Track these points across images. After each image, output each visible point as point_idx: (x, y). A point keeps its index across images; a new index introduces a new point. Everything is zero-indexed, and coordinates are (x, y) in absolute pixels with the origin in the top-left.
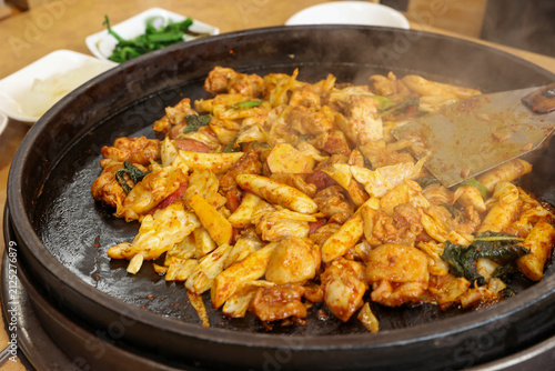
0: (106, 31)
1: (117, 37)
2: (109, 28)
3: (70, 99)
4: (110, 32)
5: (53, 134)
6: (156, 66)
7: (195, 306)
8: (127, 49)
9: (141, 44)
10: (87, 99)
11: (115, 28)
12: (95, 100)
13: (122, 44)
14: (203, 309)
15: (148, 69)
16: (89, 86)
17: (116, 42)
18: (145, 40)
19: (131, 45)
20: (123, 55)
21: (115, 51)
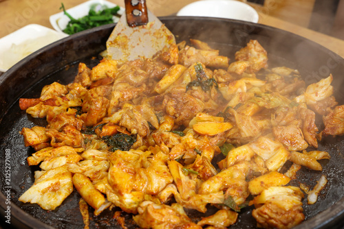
0: (62, 13)
1: (70, 17)
2: (64, 11)
3: (25, 62)
4: (65, 13)
5: (11, 85)
6: (86, 40)
7: (83, 213)
8: (75, 25)
9: (84, 22)
10: (37, 61)
11: (69, 11)
12: (43, 62)
13: (73, 21)
14: (87, 216)
15: (81, 42)
16: (38, 53)
17: (69, 20)
18: (87, 20)
19: (78, 22)
20: (72, 29)
21: (68, 26)
